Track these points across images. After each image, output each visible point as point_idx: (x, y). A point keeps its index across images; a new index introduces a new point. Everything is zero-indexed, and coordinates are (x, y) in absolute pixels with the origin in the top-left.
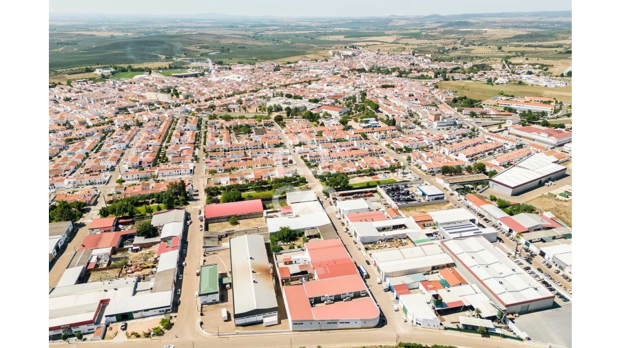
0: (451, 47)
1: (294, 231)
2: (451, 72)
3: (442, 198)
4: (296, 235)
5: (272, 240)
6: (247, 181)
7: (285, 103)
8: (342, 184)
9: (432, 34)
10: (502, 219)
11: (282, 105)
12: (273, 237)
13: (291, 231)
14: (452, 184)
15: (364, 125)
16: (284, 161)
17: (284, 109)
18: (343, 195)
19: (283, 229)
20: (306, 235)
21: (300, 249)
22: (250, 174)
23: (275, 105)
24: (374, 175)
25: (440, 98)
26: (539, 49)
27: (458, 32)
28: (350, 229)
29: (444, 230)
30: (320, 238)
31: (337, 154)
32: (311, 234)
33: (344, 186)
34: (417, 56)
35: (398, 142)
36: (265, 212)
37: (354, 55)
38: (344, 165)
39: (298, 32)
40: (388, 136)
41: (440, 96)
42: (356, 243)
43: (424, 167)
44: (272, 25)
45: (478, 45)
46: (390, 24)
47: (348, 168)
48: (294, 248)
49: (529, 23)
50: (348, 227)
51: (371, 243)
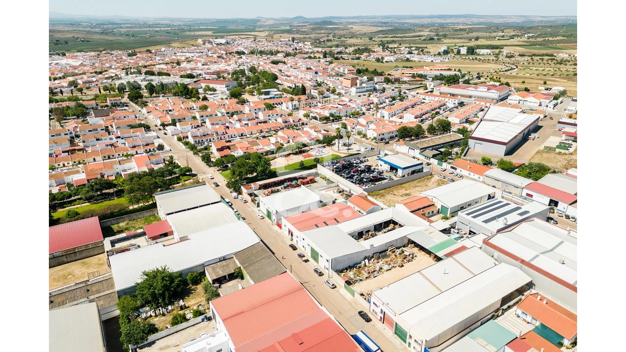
0: (325, 39)
1: (181, 274)
2: (337, 54)
3: (421, 171)
4: (185, 283)
5: (123, 309)
6: (69, 185)
7: (144, 80)
8: (259, 169)
9: (303, 30)
10: (528, 187)
11: (140, 83)
12: (128, 300)
13: (171, 277)
14: (423, 150)
15: (263, 97)
16: (148, 148)
17: (143, 87)
18: (265, 187)
19: (152, 276)
20: (209, 277)
21: (200, 318)
22: (78, 172)
23: (128, 83)
24: (304, 152)
25: (342, 71)
26: (404, 39)
27: (327, 29)
28: (299, 246)
29: (469, 217)
30: (242, 278)
31: (237, 130)
32: (221, 273)
33: (263, 171)
34: (297, 43)
35: (318, 111)
36: (107, 242)
37: (228, 43)
38: (254, 144)
39: (158, 29)
40: (302, 105)
41: (342, 69)
42: (321, 274)
43: (371, 134)
44: (125, 24)
45: (350, 38)
46: (259, 24)
47: (261, 146)
48: (184, 319)
49: (384, 23)
50: (294, 243)
51: (350, 268)
